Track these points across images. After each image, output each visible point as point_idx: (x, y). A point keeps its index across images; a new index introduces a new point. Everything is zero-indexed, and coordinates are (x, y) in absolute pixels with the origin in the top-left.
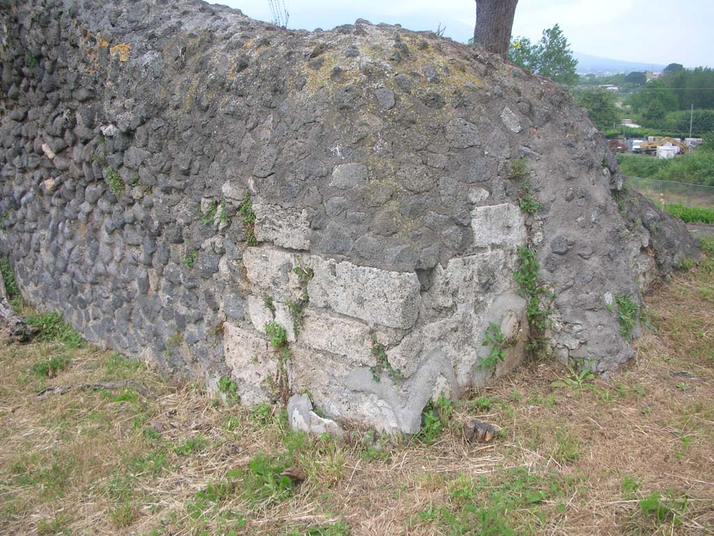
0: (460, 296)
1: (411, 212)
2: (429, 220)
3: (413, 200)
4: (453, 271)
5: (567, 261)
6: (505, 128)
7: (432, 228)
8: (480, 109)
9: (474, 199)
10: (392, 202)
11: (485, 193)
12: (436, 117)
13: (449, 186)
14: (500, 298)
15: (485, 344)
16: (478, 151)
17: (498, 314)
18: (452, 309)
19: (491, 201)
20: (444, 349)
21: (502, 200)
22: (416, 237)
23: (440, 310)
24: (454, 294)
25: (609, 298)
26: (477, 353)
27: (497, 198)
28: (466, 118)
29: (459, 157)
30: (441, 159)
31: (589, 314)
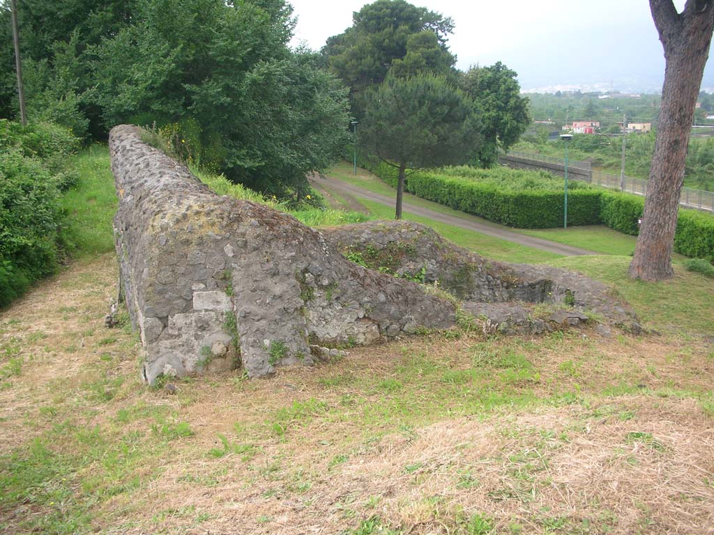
0: (183, 330)
1: (159, 292)
2: (167, 296)
3: (161, 287)
4: (178, 319)
5: (246, 321)
6: (224, 255)
7: (169, 300)
8: (211, 246)
9: (193, 288)
10: (150, 288)
11: (202, 286)
12: (185, 249)
13: (182, 282)
14: (214, 335)
15: (203, 354)
16: (202, 266)
17: (210, 342)
18: (179, 336)
19: (206, 289)
20: (174, 353)
21: (213, 289)
22: (157, 303)
23: (171, 336)
24: (180, 329)
25: (267, 342)
26: (199, 358)
27: (209, 288)
28: (201, 251)
29: (191, 268)
30: (182, 269)
31: (250, 348)
